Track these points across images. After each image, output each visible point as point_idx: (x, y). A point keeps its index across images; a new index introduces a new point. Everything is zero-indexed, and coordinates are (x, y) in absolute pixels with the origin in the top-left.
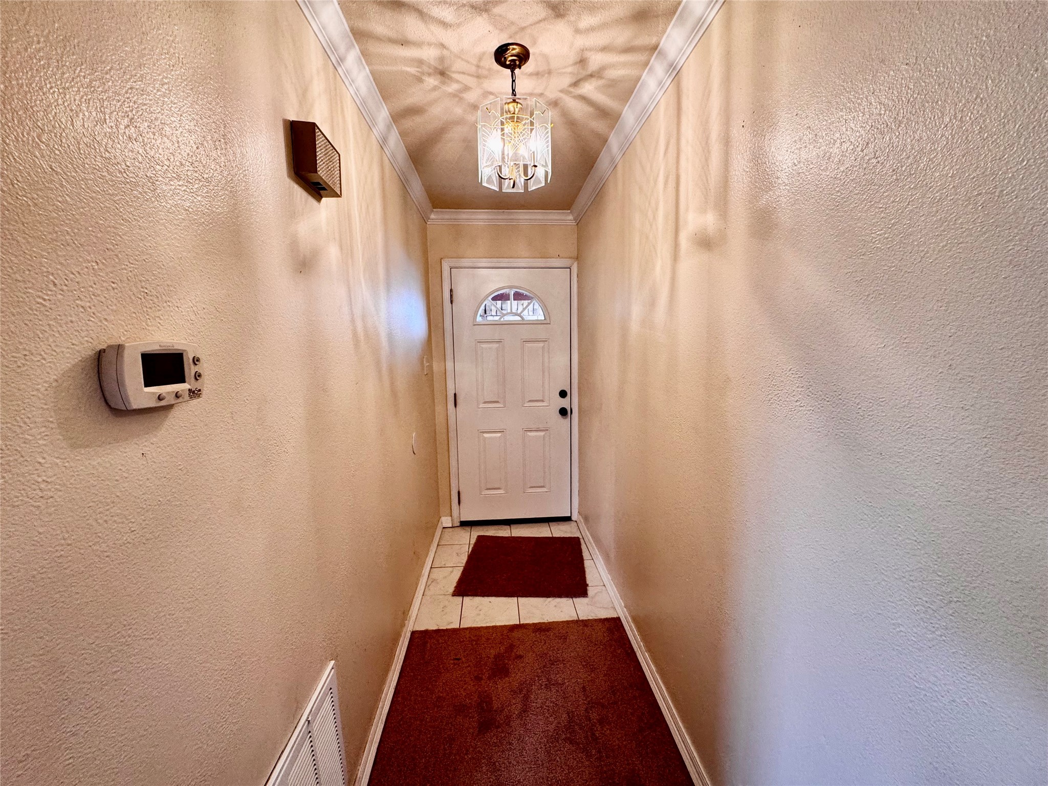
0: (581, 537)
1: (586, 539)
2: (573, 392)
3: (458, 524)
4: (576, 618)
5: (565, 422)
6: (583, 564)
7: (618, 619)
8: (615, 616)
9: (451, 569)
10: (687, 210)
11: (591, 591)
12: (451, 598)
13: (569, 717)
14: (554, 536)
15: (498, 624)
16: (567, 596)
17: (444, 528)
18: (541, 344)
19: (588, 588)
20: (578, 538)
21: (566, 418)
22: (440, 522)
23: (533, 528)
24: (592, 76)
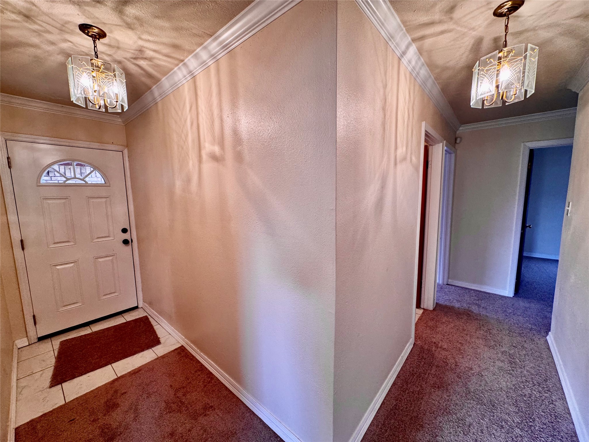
0: (147, 315)
1: (152, 315)
2: (132, 228)
3: (36, 341)
4: (156, 357)
5: (128, 248)
6: (153, 329)
7: (182, 346)
8: (180, 345)
9: (41, 372)
10: (205, 141)
11: (162, 340)
12: (48, 390)
13: (166, 403)
14: (128, 320)
15: (100, 384)
16: (148, 348)
17: (19, 349)
18: (104, 200)
19: (160, 339)
20: (146, 316)
21: (128, 246)
22: (14, 345)
23: (110, 321)
24: (146, 59)
